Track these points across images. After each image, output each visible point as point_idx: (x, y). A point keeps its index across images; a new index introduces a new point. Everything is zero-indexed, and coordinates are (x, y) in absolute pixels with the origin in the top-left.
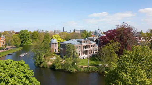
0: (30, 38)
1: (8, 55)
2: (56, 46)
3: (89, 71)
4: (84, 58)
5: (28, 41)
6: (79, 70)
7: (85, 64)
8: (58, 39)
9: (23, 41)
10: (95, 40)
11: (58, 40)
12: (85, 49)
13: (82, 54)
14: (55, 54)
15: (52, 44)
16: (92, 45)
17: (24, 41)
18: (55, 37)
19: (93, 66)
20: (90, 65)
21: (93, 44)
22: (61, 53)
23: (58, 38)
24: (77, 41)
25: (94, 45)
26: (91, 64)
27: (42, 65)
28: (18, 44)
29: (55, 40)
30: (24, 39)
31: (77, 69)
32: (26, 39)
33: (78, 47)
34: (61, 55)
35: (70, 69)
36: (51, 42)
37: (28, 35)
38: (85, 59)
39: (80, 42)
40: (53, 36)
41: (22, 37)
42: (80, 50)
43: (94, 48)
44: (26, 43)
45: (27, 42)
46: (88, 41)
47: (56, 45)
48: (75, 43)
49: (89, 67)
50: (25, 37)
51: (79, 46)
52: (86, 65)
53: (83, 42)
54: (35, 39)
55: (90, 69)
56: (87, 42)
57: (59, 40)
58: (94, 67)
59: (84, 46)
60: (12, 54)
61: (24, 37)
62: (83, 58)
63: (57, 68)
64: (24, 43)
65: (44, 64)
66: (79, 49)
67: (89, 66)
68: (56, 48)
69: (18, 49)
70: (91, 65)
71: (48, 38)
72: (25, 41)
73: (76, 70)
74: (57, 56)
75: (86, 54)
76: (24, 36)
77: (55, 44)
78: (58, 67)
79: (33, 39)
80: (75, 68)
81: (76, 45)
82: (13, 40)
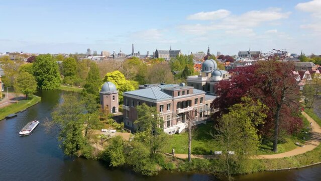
0: (58, 74)
1: (7, 118)
2: (114, 99)
3: (191, 170)
4: (179, 132)
5: (55, 79)
6: (168, 168)
7: (182, 151)
8: (120, 82)
9: (44, 80)
10: (204, 83)
11: (118, 84)
12: (181, 111)
13: (175, 122)
14: (112, 120)
15: (106, 94)
16: (196, 99)
17: (46, 81)
18: (112, 77)
19: (199, 154)
20: (193, 153)
21: (198, 97)
22: (126, 118)
23: (119, 78)
24: (161, 90)
25: (202, 98)
26: (196, 149)
27: (80, 153)
28: (30, 90)
29: (111, 86)
30: (45, 77)
31: (161, 165)
32: (50, 76)
33: (165, 107)
34: (125, 124)
35: (145, 168)
36: (103, 90)
37: (53, 66)
38: (181, 133)
39: (170, 93)
40: (108, 74)
41: (40, 71)
42: (170, 112)
43: (202, 105)
44: (49, 86)
45: (51, 82)
46: (188, 91)
47: (114, 96)
48: (157, 98)
49: (191, 161)
50: (48, 71)
51: (168, 105)
52: (183, 153)
53: (176, 93)
54: (70, 74)
55: (193, 165)
56: (186, 92)
57: (122, 84)
58: (201, 158)
59: (179, 102)
60: (16, 116)
61: (44, 72)
62: (177, 133)
63: (114, 164)
64: (45, 85)
65: (86, 149)
66: (167, 109)
67: (192, 156)
68: (115, 103)
69: (29, 102)
70: (196, 152)
71: (96, 78)
72: (48, 80)
73: (161, 168)
74: (116, 124)
75: (183, 121)
76: (45, 68)
77: (112, 96)
78: (117, 160)
79: (65, 76)
80: (158, 162)
81: (159, 103)
82: (18, 82)
